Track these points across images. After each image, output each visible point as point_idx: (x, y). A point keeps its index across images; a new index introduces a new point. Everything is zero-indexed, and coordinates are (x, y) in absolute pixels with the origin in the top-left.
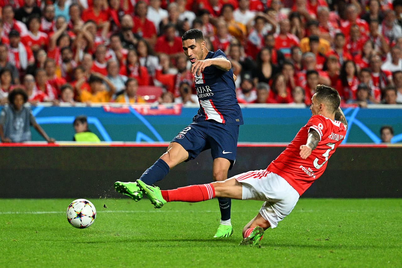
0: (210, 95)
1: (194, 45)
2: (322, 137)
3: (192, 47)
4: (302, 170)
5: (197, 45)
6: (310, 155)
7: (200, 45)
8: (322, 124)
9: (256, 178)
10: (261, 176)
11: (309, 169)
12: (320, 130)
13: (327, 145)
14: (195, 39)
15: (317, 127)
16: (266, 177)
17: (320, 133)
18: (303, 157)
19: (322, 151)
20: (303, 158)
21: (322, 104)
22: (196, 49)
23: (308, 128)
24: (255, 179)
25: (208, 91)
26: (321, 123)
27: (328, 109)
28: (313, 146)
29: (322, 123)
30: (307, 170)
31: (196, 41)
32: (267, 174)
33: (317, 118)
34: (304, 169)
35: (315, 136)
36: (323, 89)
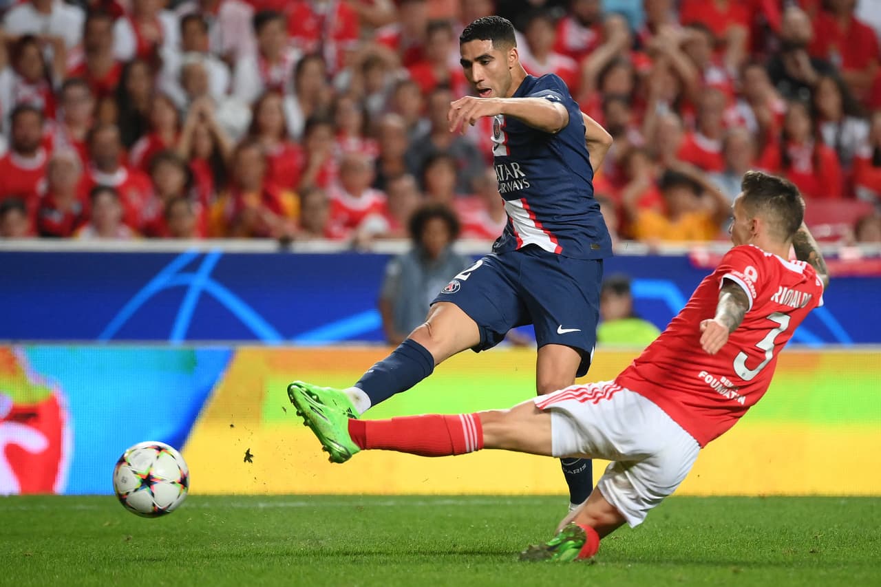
0: (522, 188)
1: (491, 55)
2: (753, 299)
3: (484, 60)
4: (704, 381)
5: (498, 56)
6: (725, 346)
7: (506, 58)
8: (755, 268)
9: (586, 402)
10: (599, 398)
11: (723, 379)
12: (750, 283)
13: (768, 318)
14: (491, 41)
15: (741, 275)
16: (611, 400)
17: (750, 289)
18: (708, 348)
19: (758, 334)
20: (709, 351)
21: (756, 218)
22: (494, 65)
23: (719, 278)
24: (583, 404)
25: (517, 177)
26: (752, 265)
27: (771, 232)
28: (731, 322)
29: (755, 264)
30: (718, 383)
31: (493, 45)
32: (615, 394)
33: (744, 252)
34: (709, 379)
35: (736, 297)
36: (760, 181)
